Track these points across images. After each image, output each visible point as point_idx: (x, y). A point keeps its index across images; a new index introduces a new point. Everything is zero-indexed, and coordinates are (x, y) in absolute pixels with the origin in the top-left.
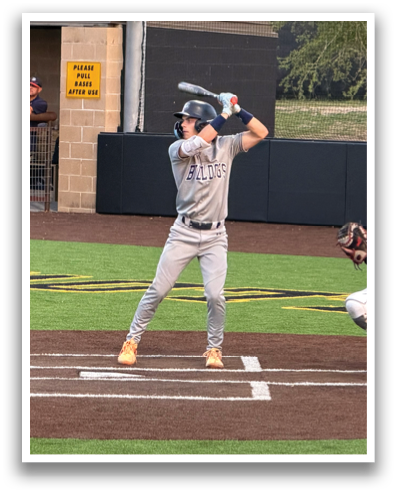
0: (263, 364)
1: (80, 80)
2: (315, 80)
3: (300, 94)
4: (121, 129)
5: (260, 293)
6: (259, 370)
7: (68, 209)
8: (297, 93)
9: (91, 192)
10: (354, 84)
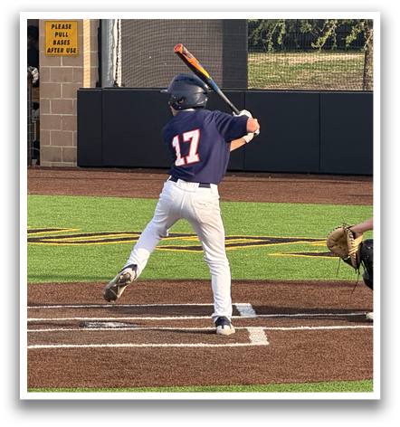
0: (258, 310)
1: (58, 38)
2: (283, 32)
3: (270, 46)
4: (99, 84)
5: (245, 241)
6: (254, 316)
7: (50, 164)
8: (267, 44)
9: (73, 146)
10: (322, 35)
